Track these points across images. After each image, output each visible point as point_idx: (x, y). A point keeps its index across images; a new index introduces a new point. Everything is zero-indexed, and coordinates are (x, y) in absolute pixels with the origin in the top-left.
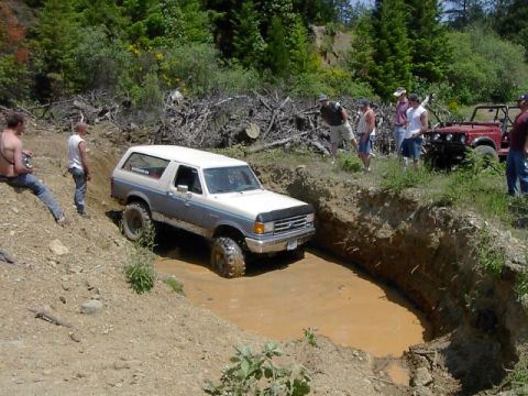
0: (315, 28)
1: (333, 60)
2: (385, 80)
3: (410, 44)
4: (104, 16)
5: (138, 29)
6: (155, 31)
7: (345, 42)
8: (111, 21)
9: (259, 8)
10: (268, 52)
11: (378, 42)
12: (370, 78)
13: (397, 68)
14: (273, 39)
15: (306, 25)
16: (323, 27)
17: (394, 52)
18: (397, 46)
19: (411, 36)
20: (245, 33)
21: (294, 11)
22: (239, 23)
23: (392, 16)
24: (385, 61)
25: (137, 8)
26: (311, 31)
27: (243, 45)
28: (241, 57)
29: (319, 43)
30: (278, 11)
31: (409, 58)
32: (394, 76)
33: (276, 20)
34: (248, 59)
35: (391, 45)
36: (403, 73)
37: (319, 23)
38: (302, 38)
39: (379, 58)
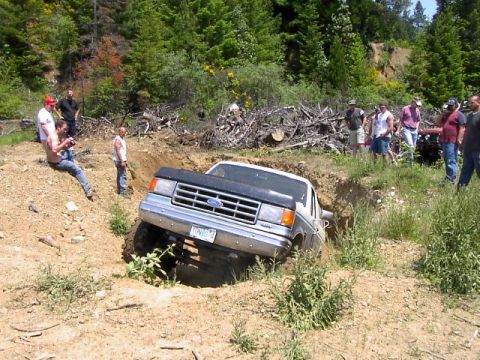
0: (374, 45)
1: (391, 74)
2: (438, 90)
3: (463, 56)
4: (186, 42)
5: (215, 52)
6: (229, 53)
7: (402, 56)
8: (192, 47)
9: (323, 30)
10: (329, 68)
11: (431, 56)
12: (424, 89)
13: (449, 79)
14: (334, 57)
15: (365, 43)
16: (381, 44)
17: (447, 64)
18: (450, 58)
19: (464, 48)
20: (310, 52)
21: (354, 31)
22: (305, 43)
23: (446, 31)
24: (438, 72)
25: (214, 35)
26: (370, 48)
27: (308, 63)
28: (307, 73)
29: (377, 58)
30: (340, 32)
31: (461, 69)
32: (446, 86)
33: (337, 40)
34: (313, 74)
35: (444, 58)
36: (456, 83)
37: (378, 40)
38: (361, 55)
39: (433, 70)
